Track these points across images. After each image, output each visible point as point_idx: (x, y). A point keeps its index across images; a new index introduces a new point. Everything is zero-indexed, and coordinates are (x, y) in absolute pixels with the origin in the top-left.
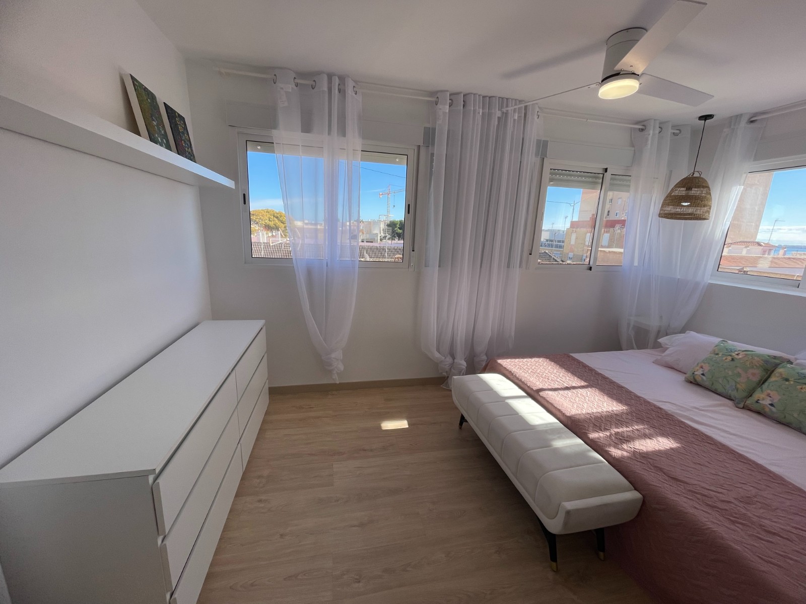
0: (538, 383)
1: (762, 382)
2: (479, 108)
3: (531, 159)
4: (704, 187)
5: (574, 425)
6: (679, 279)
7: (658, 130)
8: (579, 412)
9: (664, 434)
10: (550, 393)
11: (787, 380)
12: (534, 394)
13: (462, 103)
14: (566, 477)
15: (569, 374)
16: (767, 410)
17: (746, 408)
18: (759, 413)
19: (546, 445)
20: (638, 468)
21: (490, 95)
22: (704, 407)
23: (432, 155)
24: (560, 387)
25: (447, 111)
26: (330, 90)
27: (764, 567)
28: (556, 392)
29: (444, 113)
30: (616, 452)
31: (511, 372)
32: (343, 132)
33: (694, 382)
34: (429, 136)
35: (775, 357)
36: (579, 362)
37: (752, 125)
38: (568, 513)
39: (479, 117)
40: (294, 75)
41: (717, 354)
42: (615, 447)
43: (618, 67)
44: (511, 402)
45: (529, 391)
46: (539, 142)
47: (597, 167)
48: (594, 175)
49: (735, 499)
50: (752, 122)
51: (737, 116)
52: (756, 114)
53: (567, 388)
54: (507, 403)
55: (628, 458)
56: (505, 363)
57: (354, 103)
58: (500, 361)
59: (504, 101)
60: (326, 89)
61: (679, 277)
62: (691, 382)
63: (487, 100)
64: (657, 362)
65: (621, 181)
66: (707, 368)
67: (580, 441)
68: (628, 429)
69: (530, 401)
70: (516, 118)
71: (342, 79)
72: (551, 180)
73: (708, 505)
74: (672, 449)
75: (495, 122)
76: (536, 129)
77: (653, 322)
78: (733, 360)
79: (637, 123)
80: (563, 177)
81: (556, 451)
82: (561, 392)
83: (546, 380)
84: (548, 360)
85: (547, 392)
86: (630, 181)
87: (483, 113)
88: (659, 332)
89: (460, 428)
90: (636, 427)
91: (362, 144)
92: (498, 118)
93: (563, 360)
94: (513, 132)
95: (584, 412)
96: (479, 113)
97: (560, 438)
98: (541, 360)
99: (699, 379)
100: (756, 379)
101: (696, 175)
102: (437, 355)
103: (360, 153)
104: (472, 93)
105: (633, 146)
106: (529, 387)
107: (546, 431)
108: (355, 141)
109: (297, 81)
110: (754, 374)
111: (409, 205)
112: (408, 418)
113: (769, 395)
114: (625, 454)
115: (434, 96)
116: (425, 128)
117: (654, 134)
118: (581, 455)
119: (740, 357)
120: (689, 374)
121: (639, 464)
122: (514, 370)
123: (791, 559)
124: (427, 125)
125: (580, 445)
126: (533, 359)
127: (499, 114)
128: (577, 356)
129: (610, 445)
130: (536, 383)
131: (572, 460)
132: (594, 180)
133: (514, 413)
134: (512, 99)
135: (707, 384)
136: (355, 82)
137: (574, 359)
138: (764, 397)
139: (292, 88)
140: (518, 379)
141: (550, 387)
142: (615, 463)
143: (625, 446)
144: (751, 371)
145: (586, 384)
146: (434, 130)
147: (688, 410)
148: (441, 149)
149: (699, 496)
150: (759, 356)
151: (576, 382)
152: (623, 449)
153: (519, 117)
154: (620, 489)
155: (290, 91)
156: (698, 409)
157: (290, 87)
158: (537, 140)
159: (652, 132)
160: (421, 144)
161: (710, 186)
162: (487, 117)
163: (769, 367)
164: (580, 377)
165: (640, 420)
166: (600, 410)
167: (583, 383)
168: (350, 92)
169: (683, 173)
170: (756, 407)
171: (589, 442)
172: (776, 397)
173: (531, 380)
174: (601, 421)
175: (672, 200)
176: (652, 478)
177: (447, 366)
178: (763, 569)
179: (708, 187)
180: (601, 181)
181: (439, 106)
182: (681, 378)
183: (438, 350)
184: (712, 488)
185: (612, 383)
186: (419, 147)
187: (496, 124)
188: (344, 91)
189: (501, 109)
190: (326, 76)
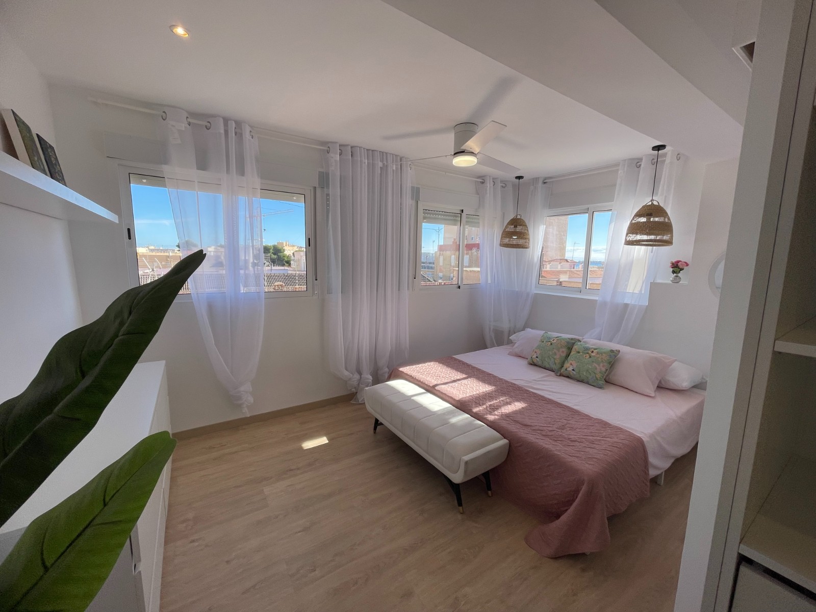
0: (433, 381)
1: (568, 355)
2: (365, 159)
3: (408, 202)
4: (523, 225)
5: (462, 406)
6: (517, 291)
7: (492, 184)
8: (465, 396)
9: (518, 400)
10: (443, 386)
11: (579, 352)
12: (431, 389)
13: (350, 153)
14: (463, 440)
15: (454, 371)
16: (571, 373)
17: (561, 375)
18: (568, 377)
19: (446, 423)
20: (504, 424)
21: (373, 149)
22: (539, 378)
23: (328, 195)
24: (449, 381)
25: (338, 159)
26: (226, 132)
27: (570, 459)
28: (447, 385)
29: (336, 161)
30: (491, 418)
31: (411, 376)
32: (241, 172)
33: (533, 364)
34: (324, 180)
35: (572, 339)
36: (460, 361)
37: (545, 185)
38: (466, 463)
39: (365, 166)
40: (186, 115)
41: (543, 342)
42: (490, 414)
43: (463, 148)
44: (414, 398)
45: (428, 388)
46: (413, 188)
47: (457, 210)
48: (455, 215)
49: (556, 428)
50: (545, 183)
51: (536, 178)
52: (546, 179)
53: (454, 381)
54: (413, 400)
55: (499, 419)
56: (405, 369)
57: (251, 146)
58: (401, 369)
59: (384, 155)
60: (222, 131)
61: (517, 290)
62: (531, 364)
63: (371, 152)
64: (510, 354)
65: (473, 219)
66: (539, 352)
67: (467, 416)
68: (497, 401)
69: (429, 395)
70: (394, 168)
71: (239, 124)
72: (425, 218)
73: (543, 435)
74: (523, 408)
75: (378, 171)
76: (410, 178)
77: (505, 325)
78: (551, 344)
79: (479, 177)
80: (433, 216)
81: (453, 426)
82: (450, 384)
83: (438, 378)
84: (437, 363)
85: (440, 386)
86: (479, 219)
87: (368, 163)
88: (510, 331)
89: (375, 433)
90: (502, 399)
91: (261, 183)
92: (381, 168)
93: (448, 361)
94: (393, 180)
95: (468, 395)
96: (365, 163)
97: (454, 416)
98: (432, 364)
99: (535, 361)
100: (564, 355)
101: (519, 217)
102: (346, 373)
103: (259, 190)
104: (357, 147)
105: (478, 194)
106: (427, 385)
107: (444, 414)
108: (253, 179)
109: (189, 120)
110: (563, 352)
111: (309, 239)
112: (326, 435)
113: (571, 364)
114: (496, 417)
115: (326, 146)
116: (319, 172)
117: (490, 187)
118: (470, 424)
119: (555, 341)
120: (529, 358)
121: (505, 421)
122: (414, 374)
123: (582, 451)
124: (322, 170)
125: (467, 418)
126: (426, 364)
127: (380, 164)
128: (457, 357)
129: (487, 414)
130: (432, 381)
131: (465, 429)
132: (455, 218)
133: (419, 406)
134: (390, 154)
135: (540, 363)
136: (251, 127)
137: (456, 360)
138: (569, 366)
139: (185, 127)
140: (417, 380)
141: (442, 382)
142: (491, 425)
143: (496, 413)
144: (561, 350)
145: (466, 376)
146: (328, 174)
147: (530, 382)
148: (335, 190)
149: (539, 432)
150: (564, 339)
151: (460, 376)
152: (495, 415)
153: (396, 168)
154: (496, 440)
155: (184, 129)
156: (535, 380)
157: (183, 126)
158: (412, 187)
159: (489, 184)
160: (317, 186)
161: (527, 225)
162: (371, 167)
163: (570, 346)
164: (462, 372)
165: (503, 394)
166: (478, 392)
167: (464, 376)
168: (247, 135)
169: (512, 216)
170: (565, 373)
171: (473, 415)
172: (575, 365)
173: (428, 379)
174: (479, 400)
175: (507, 234)
176: (513, 428)
177: (356, 382)
178: (570, 460)
179: (526, 226)
180: (460, 219)
181: (331, 155)
182: (524, 362)
183: (347, 369)
184: (545, 425)
185: (483, 372)
186: (315, 188)
187: (379, 172)
188: (241, 135)
189: (382, 161)
190: (221, 120)
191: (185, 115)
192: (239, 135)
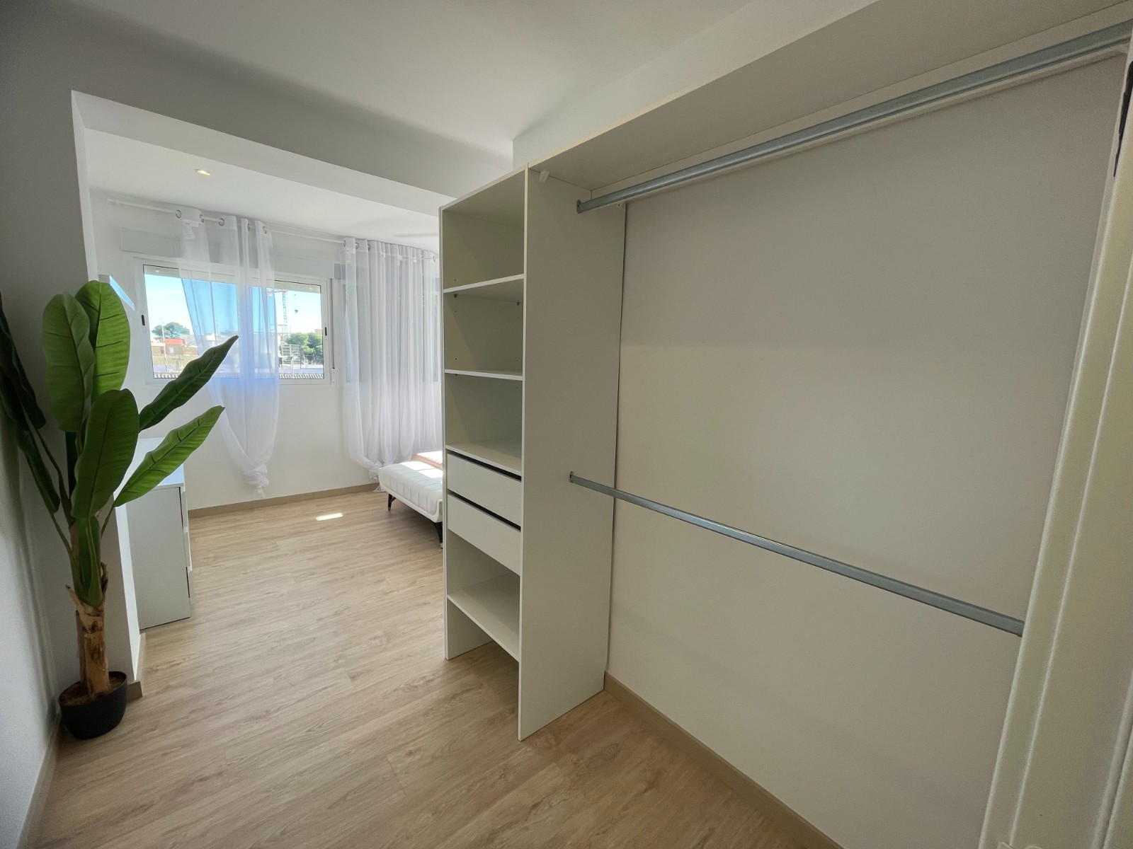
2: (383, 252)
13: (368, 246)
21: (391, 242)
23: (344, 286)
25: (355, 253)
26: (240, 228)
29: (352, 254)
31: (426, 458)
32: (255, 263)
34: (340, 272)
39: (383, 260)
45: (437, 465)
57: (265, 241)
58: (419, 454)
59: (403, 249)
60: (236, 228)
63: (389, 246)
69: (435, 470)
70: (415, 261)
71: (252, 221)
75: (397, 264)
76: (434, 270)
87: (386, 256)
91: (275, 275)
92: (400, 261)
94: (414, 272)
96: (383, 256)
103: (273, 282)
104: (375, 240)
108: (267, 271)
109: (202, 217)
111: (326, 328)
115: (341, 241)
116: (335, 264)
124: (338, 263)
127: (400, 258)
134: (410, 247)
136: (265, 223)
139: (199, 224)
146: (344, 266)
148: (351, 282)
153: (418, 261)
155: (198, 226)
157: (197, 223)
160: (333, 277)
162: (390, 260)
168: (260, 232)
181: (347, 248)
186: (331, 279)
187: (399, 264)
188: (254, 230)
189: (401, 254)
190: (235, 218)
191: (200, 213)
192: (252, 230)
